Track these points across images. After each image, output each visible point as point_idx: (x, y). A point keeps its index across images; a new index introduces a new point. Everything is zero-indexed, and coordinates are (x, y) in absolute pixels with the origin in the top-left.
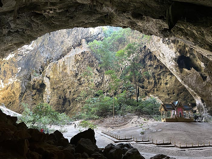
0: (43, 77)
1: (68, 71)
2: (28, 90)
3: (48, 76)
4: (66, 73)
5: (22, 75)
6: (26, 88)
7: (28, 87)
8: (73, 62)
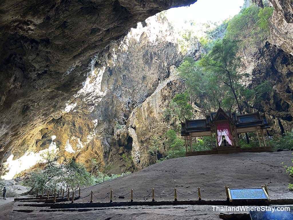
0: (127, 128)
1: (155, 115)
2: (112, 148)
3: (133, 126)
4: (154, 117)
5: (102, 129)
6: (111, 146)
7: (113, 144)
8: (159, 101)
